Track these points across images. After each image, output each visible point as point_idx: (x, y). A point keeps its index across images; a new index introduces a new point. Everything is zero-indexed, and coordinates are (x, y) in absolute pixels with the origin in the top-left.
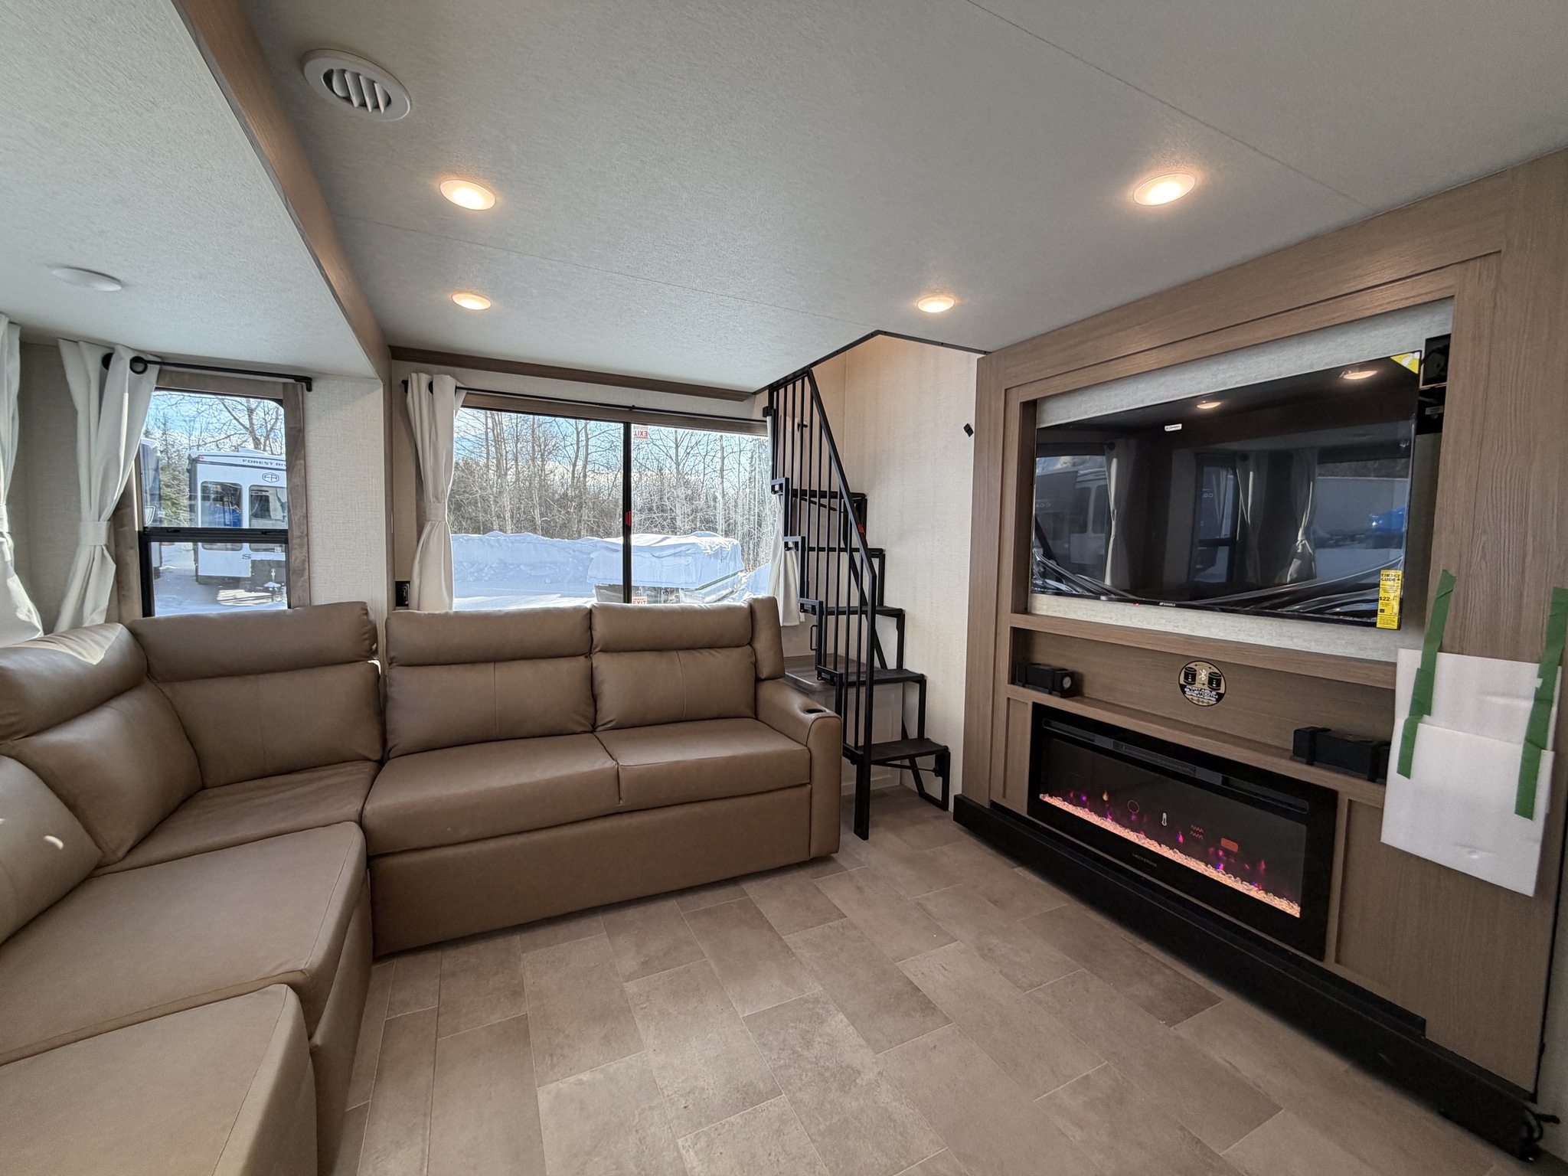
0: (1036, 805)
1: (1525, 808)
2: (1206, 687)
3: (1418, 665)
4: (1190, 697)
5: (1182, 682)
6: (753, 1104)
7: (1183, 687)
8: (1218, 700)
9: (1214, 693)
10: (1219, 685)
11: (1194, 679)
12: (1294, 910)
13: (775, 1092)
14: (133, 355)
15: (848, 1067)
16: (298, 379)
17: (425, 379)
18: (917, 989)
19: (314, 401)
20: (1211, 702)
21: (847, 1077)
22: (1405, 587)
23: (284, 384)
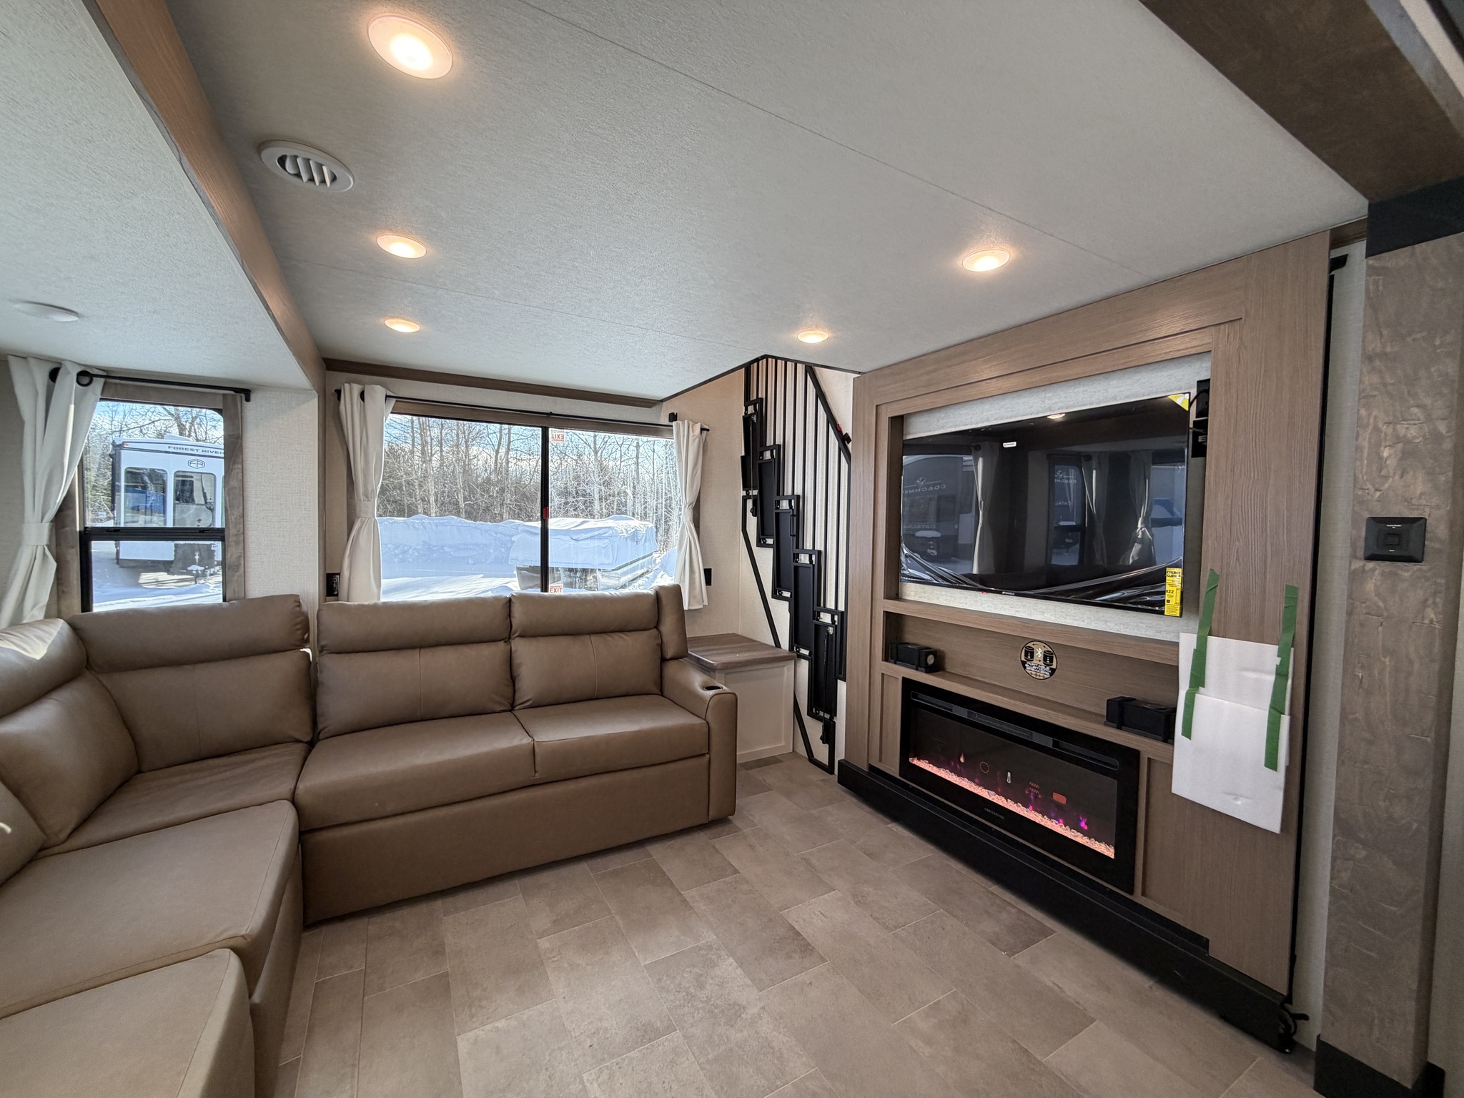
0: (906, 768)
1: (1271, 763)
2: (1042, 663)
3: (1194, 646)
4: (1030, 672)
5: (1023, 659)
6: (650, 1040)
7: (1024, 663)
8: (1051, 674)
9: (1048, 668)
10: (1051, 661)
11: (1032, 656)
12: (1109, 852)
13: (670, 1029)
14: (79, 369)
15: (735, 1004)
16: (237, 390)
17: (357, 388)
18: (798, 934)
19: (252, 410)
20: (1046, 676)
21: (734, 1012)
22: (1184, 581)
23: (224, 395)
